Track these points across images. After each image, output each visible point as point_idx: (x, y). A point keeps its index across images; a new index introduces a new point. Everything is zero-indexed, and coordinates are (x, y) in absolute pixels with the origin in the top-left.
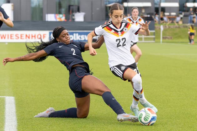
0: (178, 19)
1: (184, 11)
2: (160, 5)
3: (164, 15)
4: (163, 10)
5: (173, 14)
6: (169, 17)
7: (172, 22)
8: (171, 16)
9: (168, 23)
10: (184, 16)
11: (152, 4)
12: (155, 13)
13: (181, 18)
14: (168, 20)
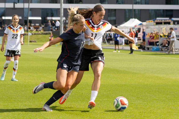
0: (41, 28)
1: (45, 23)
2: (28, 18)
3: (31, 26)
4: (31, 21)
5: (37, 25)
6: (35, 27)
7: (37, 30)
8: (36, 27)
9: (34, 31)
10: (45, 26)
11: (22, 18)
12: (24, 24)
13: (43, 28)
14: (34, 29)
